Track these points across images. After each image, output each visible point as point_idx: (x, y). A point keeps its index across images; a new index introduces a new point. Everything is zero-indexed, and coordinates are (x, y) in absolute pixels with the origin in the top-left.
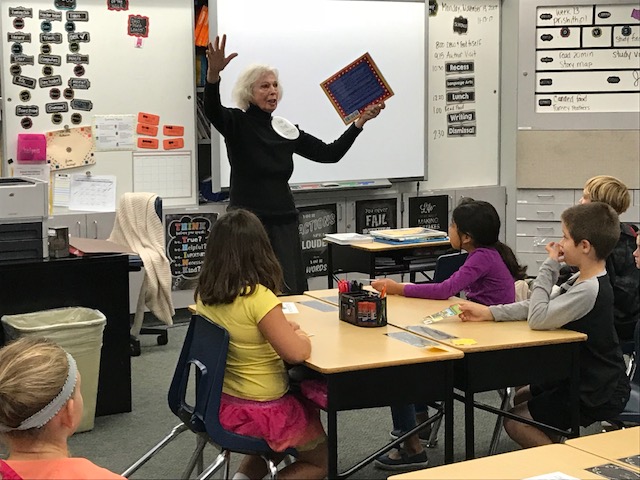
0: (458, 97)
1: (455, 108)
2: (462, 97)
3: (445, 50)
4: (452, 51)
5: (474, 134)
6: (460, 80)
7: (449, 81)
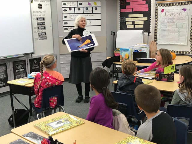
0: (41, 28)
1: (40, 31)
2: (42, 28)
3: (36, 14)
4: (38, 14)
5: (46, 39)
6: (41, 23)
7: (38, 23)
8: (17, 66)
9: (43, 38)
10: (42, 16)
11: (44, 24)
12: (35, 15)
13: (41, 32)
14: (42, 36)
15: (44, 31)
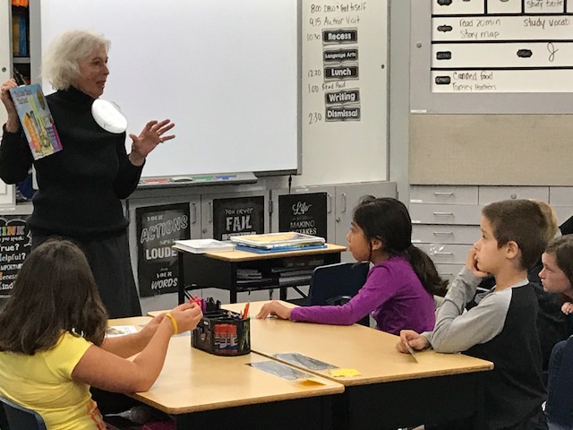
0: (338, 72)
1: (334, 86)
2: (343, 72)
3: (322, 15)
4: (331, 16)
5: (357, 118)
6: (341, 52)
7: (327, 53)
8: (228, 219)
9: (344, 114)
10: (345, 26)
11: (352, 55)
12: (317, 21)
13: (336, 89)
14: (338, 105)
15: (350, 84)
